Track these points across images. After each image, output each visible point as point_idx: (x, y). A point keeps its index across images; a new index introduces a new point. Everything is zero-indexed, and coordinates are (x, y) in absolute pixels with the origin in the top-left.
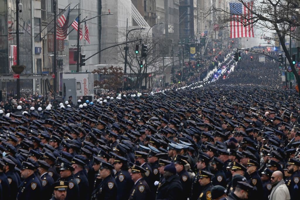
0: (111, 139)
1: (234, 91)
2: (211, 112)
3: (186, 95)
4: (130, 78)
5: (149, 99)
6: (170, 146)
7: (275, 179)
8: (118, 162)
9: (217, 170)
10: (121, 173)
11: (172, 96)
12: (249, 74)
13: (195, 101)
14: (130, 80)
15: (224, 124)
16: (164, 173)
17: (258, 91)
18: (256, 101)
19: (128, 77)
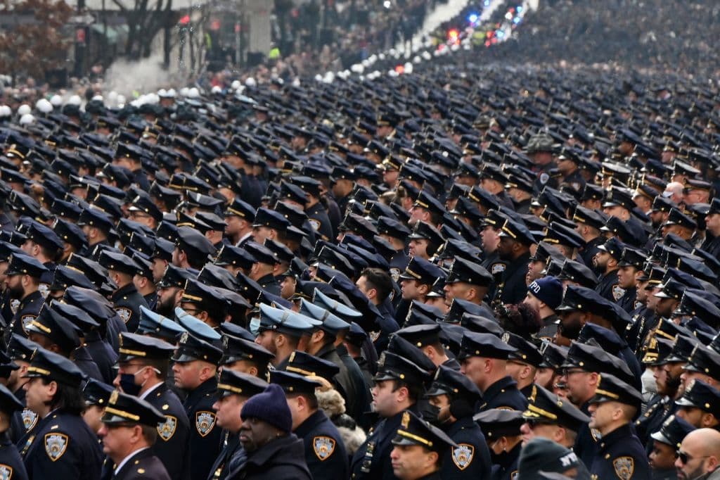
0: (15, 281)
1: (539, 94)
2: (437, 179)
3: (334, 105)
4: (100, 28)
5: (179, 120)
6: (263, 315)
7: (694, 462)
8: (43, 376)
9: (452, 419)
10: (56, 427)
11: (275, 109)
12: (602, 24)
13: (372, 132)
14: (101, 38)
15: (490, 231)
16: (244, 429)
17: (638, 95)
18: (630, 134)
19: (95, 22)
